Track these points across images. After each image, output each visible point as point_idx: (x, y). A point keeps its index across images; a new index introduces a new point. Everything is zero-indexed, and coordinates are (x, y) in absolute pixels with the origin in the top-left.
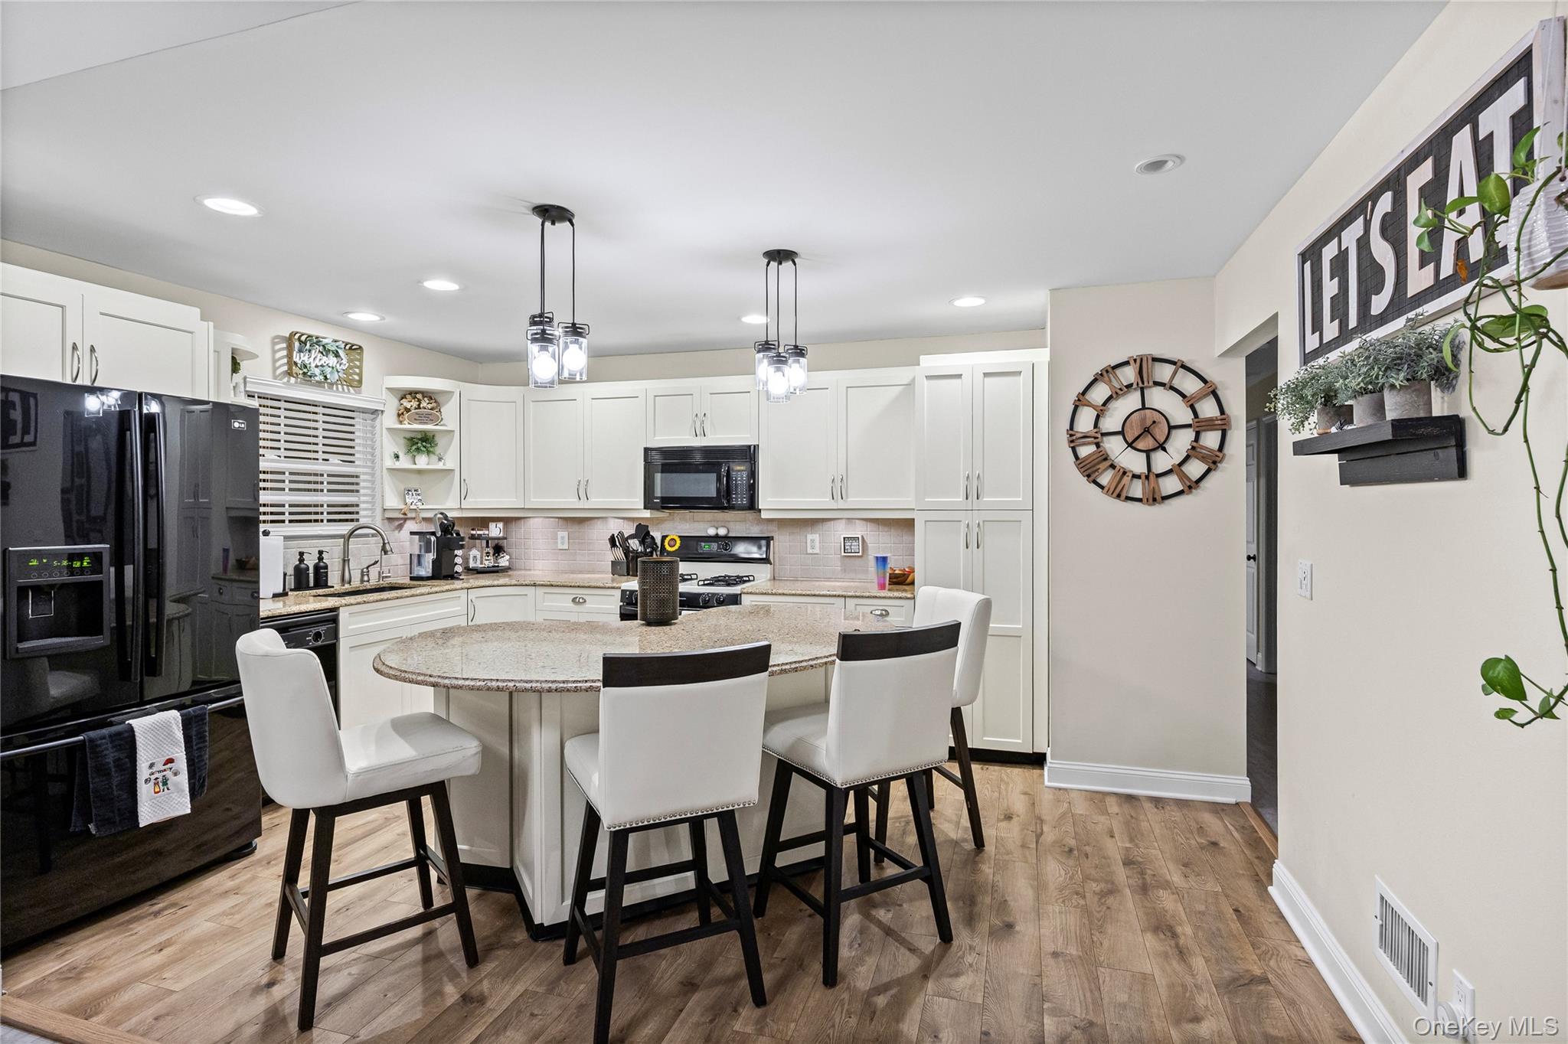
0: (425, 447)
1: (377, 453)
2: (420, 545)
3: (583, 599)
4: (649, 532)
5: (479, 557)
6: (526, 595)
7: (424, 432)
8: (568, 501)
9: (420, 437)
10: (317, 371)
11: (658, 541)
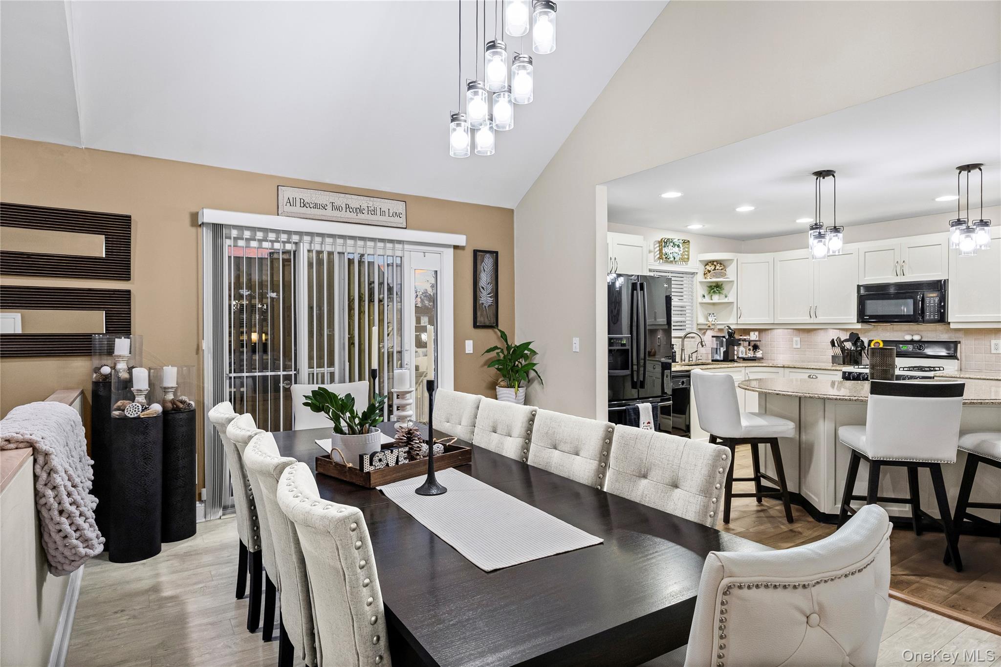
0: (718, 290)
1: (694, 294)
2: (717, 343)
3: (815, 376)
4: (859, 338)
5: (744, 351)
6: (778, 372)
7: (717, 282)
8: (803, 319)
9: (714, 285)
10: (671, 256)
11: (866, 344)
